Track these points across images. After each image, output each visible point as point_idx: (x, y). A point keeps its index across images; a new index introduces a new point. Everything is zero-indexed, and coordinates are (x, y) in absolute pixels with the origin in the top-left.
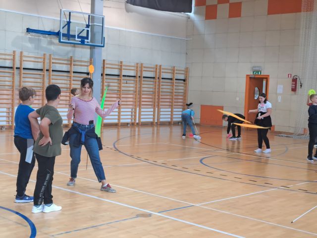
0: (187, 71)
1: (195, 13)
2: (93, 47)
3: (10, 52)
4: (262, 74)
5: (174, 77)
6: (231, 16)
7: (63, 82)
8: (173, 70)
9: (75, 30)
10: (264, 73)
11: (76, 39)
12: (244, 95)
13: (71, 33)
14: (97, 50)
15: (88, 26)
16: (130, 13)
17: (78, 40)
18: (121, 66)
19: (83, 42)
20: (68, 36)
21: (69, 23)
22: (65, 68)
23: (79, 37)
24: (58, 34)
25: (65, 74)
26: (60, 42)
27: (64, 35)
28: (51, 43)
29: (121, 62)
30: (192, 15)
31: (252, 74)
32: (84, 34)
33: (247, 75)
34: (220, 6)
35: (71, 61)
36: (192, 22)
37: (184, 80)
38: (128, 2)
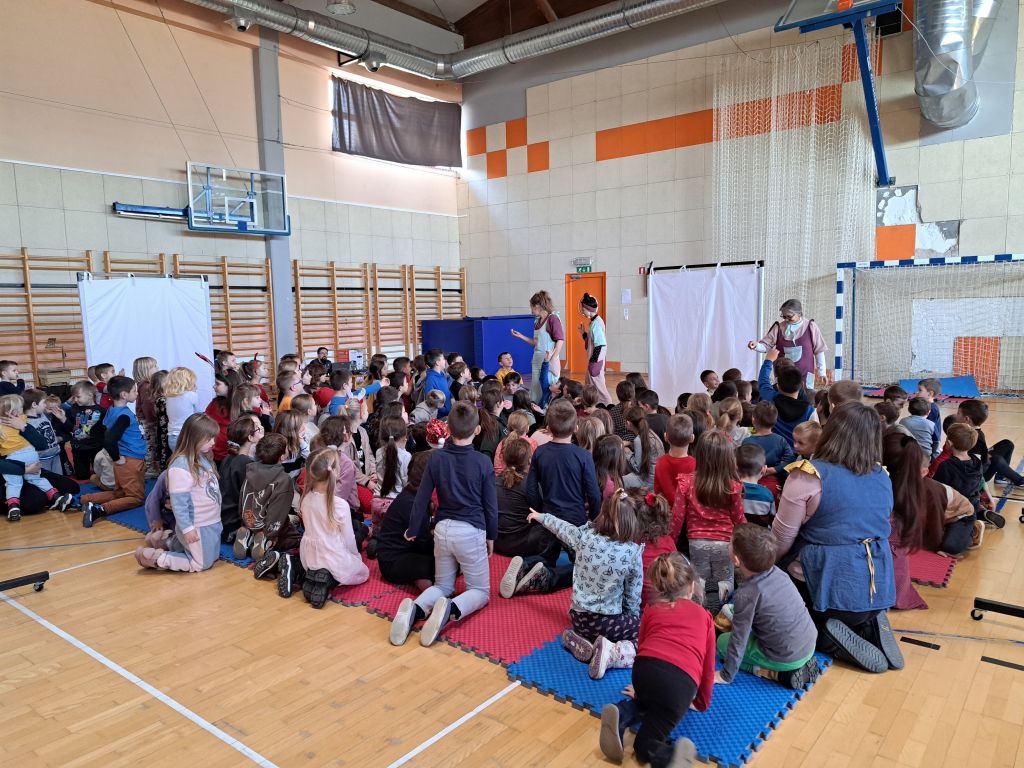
1: (469, 167)
4: (593, 271)
5: (439, 286)
6: (532, 168)
8: (437, 274)
10: (596, 269)
11: (228, 221)
14: (277, 242)
15: (251, 195)
17: (231, 223)
18: (330, 271)
19: (242, 228)
26: (191, 227)
30: (464, 170)
31: (575, 272)
32: (244, 211)
33: (567, 275)
34: (510, 152)
37: (460, 291)
38: (335, 148)
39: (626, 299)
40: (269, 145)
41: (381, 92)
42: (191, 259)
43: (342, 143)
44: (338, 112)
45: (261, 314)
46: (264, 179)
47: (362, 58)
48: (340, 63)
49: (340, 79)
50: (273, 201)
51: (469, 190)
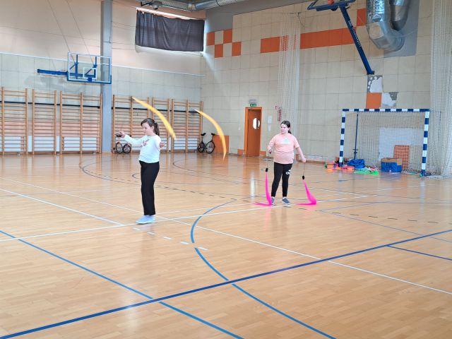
0: (201, 104)
1: (206, 52)
2: (102, 84)
3: (22, 89)
6: (234, 54)
7: (75, 114)
8: (187, 104)
9: (82, 70)
12: (244, 125)
13: (79, 72)
16: (140, 53)
20: (76, 74)
21: (76, 65)
22: (76, 102)
23: (86, 75)
24: (66, 74)
25: (77, 108)
27: (71, 74)
28: (62, 81)
29: (131, 97)
31: (249, 107)
34: (224, 45)
35: (81, 96)
36: (205, 59)
38: (136, 43)
39: (270, 121)
40: (105, 44)
41: (161, 16)
42: (68, 93)
43: (139, 42)
44: (139, 27)
45: (96, 119)
46: (102, 59)
47: (150, 4)
48: (142, 5)
49: (141, 12)
50: (106, 69)
51: (206, 63)
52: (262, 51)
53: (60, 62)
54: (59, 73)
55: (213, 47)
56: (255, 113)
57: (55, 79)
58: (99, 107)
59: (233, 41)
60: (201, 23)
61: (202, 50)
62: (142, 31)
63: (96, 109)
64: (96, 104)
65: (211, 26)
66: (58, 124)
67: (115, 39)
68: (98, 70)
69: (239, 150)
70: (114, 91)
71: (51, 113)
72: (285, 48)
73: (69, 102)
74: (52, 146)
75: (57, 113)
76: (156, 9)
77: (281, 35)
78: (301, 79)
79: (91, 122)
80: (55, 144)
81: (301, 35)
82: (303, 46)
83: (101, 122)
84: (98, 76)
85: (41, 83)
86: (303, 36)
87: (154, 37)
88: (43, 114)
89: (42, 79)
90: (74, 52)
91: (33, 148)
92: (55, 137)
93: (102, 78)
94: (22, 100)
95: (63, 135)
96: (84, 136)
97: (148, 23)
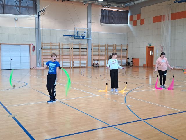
0: (127, 46)
1: (129, 24)
2: (88, 40)
3: (58, 43)
5: (121, 48)
6: (141, 24)
7: (77, 52)
8: (121, 46)
9: (80, 34)
10: (152, 45)
11: (81, 37)
12: (146, 54)
13: (79, 35)
14: (89, 40)
15: (85, 32)
16: (102, 26)
17: (81, 38)
18: (99, 45)
19: (83, 38)
20: (78, 36)
21: (78, 32)
22: (78, 47)
23: (82, 36)
24: (74, 36)
25: (78, 49)
26: (75, 38)
27: (76, 36)
28: (73, 39)
29: (99, 44)
30: (128, 24)
32: (84, 35)
33: (147, 46)
34: (137, 21)
35: (80, 45)
36: (129, 27)
37: (126, 49)
38: (101, 22)
39: (157, 52)
40: (89, 23)
41: (111, 10)
42: (75, 44)
43: (102, 22)
44: (102, 16)
45: (86, 53)
46: (87, 30)
47: (106, 6)
48: (103, 7)
49: (103, 9)
50: (89, 33)
51: (129, 28)
52: (154, 22)
53: (72, 31)
54: (71, 36)
55: (132, 22)
56: (151, 48)
57: (70, 38)
58: (86, 49)
59: (141, 18)
60: (127, 12)
61: (128, 23)
62: (103, 17)
63: (86, 50)
64: (85, 48)
65: (131, 13)
66: (71, 56)
67: (92, 21)
68: (86, 34)
69: (144, 65)
70: (92, 42)
71: (69, 52)
72: (164, 20)
73: (75, 47)
74: (69, 65)
75: (71, 52)
76: (109, 8)
77: (162, 14)
78: (171, 33)
79: (84, 55)
80: (70, 64)
81: (171, 14)
82: (172, 19)
83: (87, 55)
84: (86, 36)
85: (65, 40)
86: (172, 14)
87: (108, 19)
88: (66, 52)
89: (65, 39)
90: (77, 27)
91: (62, 65)
92: (70, 61)
93: (88, 37)
94: (58, 47)
95: (73, 60)
96: (81, 60)
97: (105, 14)
